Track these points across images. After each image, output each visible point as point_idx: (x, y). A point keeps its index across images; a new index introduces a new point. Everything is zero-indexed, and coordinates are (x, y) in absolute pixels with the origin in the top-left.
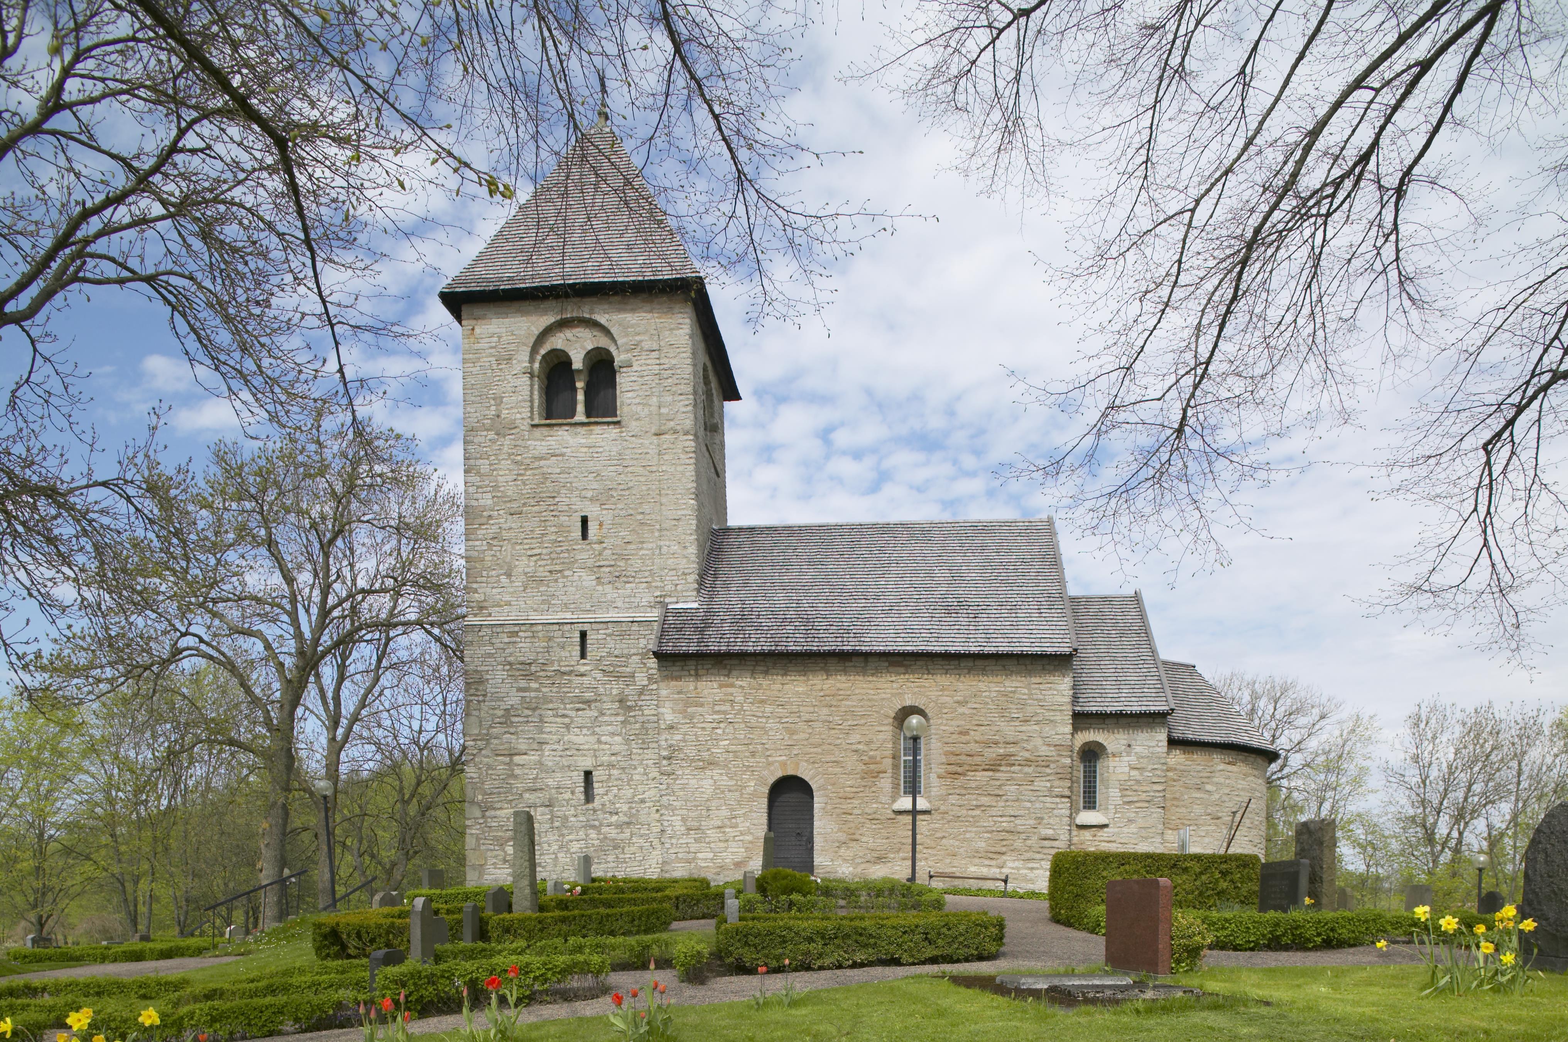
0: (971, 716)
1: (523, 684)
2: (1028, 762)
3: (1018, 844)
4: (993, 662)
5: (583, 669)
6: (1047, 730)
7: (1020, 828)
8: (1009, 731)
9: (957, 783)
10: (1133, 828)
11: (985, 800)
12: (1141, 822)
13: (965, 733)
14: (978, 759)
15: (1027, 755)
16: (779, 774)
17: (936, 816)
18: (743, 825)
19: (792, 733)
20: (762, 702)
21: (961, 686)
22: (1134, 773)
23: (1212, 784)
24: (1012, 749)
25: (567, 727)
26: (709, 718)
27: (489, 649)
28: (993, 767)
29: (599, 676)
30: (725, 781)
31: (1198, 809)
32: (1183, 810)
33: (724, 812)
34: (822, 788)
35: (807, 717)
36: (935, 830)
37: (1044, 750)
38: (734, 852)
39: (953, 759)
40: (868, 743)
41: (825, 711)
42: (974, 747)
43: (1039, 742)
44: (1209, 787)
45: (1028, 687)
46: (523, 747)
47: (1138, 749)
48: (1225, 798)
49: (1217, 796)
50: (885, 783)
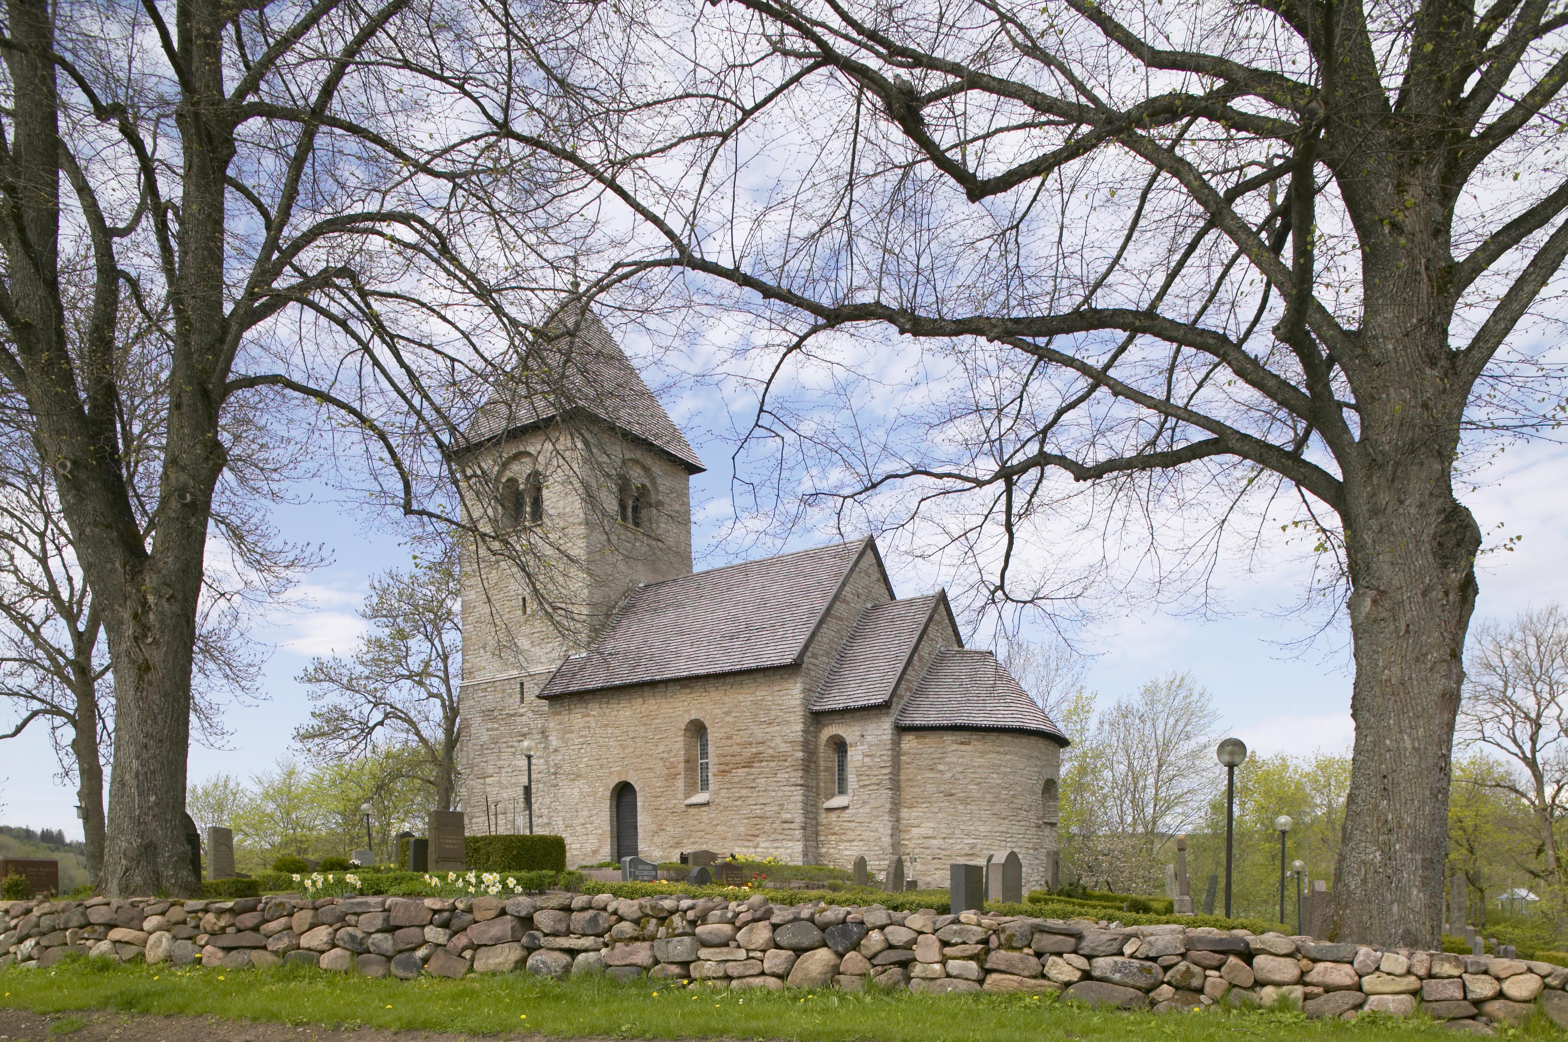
0: (734, 723)
1: (490, 726)
2: (772, 758)
3: (767, 827)
4: (745, 677)
5: (522, 711)
6: (786, 730)
7: (768, 814)
8: (759, 733)
9: (726, 779)
10: (867, 809)
11: (744, 792)
12: (873, 803)
13: (730, 738)
14: (738, 758)
15: (771, 751)
16: (617, 781)
17: (713, 807)
18: (597, 821)
19: (624, 747)
20: (606, 726)
21: (727, 699)
22: (867, 760)
23: (945, 764)
24: (761, 748)
25: (514, 754)
26: (577, 741)
27: (472, 703)
28: (749, 764)
29: (530, 714)
30: (586, 789)
31: (931, 788)
32: (917, 789)
33: (586, 813)
34: (642, 790)
35: (632, 735)
36: (712, 819)
37: (783, 747)
38: (592, 843)
39: (723, 760)
40: (669, 752)
41: (643, 729)
42: (736, 749)
43: (778, 740)
44: (940, 767)
45: (772, 694)
46: (490, 771)
47: (869, 738)
48: (958, 776)
49: (949, 775)
50: (680, 783)
